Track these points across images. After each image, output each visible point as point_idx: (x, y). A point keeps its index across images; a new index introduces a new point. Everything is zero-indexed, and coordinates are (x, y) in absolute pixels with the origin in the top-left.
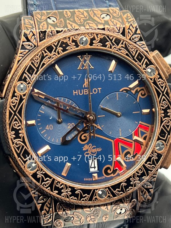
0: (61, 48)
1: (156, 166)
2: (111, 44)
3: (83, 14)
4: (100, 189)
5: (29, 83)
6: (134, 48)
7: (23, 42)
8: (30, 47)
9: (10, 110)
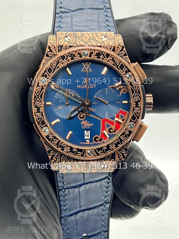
0: (71, 58)
1: (127, 138)
2: (103, 57)
3: (89, 35)
4: (89, 149)
5: (48, 78)
6: (119, 60)
7: (48, 52)
8: (51, 55)
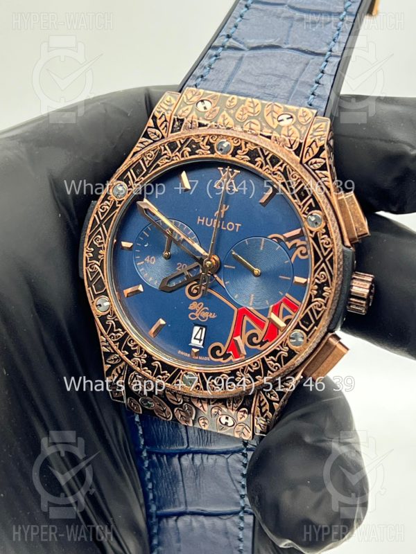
0: (189, 149)
2: (264, 162)
3: (255, 107)
5: (131, 187)
6: (298, 177)
8: (156, 136)
9: (95, 218)
